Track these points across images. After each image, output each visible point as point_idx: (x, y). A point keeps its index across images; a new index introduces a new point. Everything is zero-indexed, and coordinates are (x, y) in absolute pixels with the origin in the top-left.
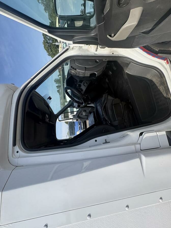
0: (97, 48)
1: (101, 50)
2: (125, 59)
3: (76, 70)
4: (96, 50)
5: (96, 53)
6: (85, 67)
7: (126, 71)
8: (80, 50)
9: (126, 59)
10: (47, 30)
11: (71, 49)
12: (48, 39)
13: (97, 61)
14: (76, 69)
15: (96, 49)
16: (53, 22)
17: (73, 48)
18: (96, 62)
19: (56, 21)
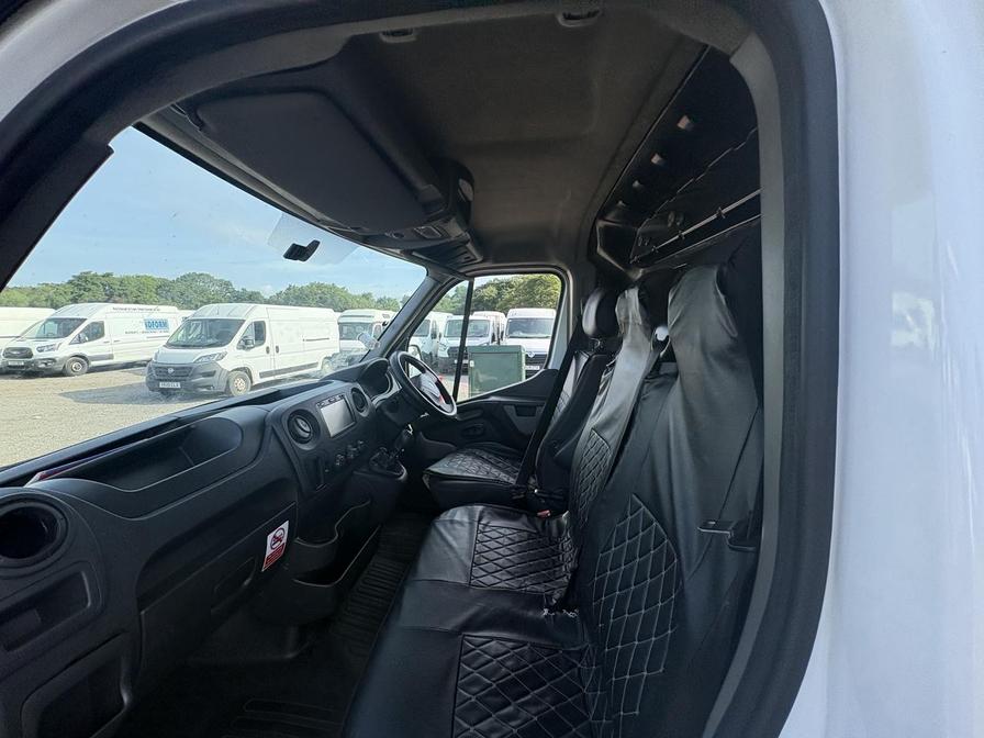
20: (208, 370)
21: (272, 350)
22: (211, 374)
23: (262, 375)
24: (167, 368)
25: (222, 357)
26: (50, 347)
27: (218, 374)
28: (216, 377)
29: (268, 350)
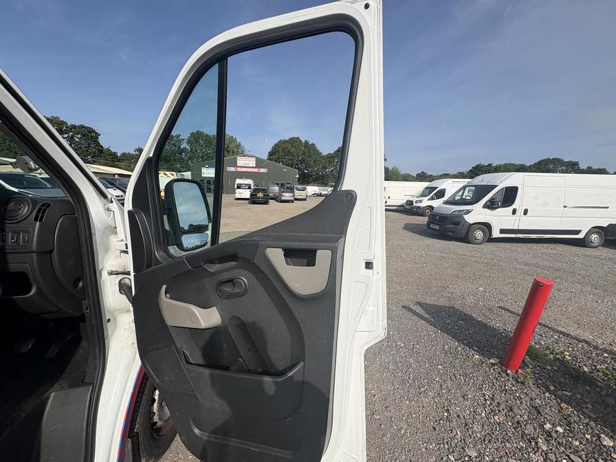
0: (117, 274)
1: (115, 284)
2: (97, 362)
3: (36, 219)
4: (111, 273)
5: (105, 275)
6: (52, 251)
7: (53, 394)
8: (106, 228)
9: (98, 365)
10: (151, 155)
11: (106, 207)
12: (72, 137)
13: (81, 284)
14: (41, 220)
15: (115, 270)
16: (118, 161)
17: (108, 210)
18: (78, 280)
19: (121, 168)
20: (458, 220)
21: (520, 212)
22: (458, 224)
23: (502, 231)
24: (436, 216)
25: (468, 212)
26: (421, 201)
27: (461, 224)
28: (459, 227)
29: (514, 212)
